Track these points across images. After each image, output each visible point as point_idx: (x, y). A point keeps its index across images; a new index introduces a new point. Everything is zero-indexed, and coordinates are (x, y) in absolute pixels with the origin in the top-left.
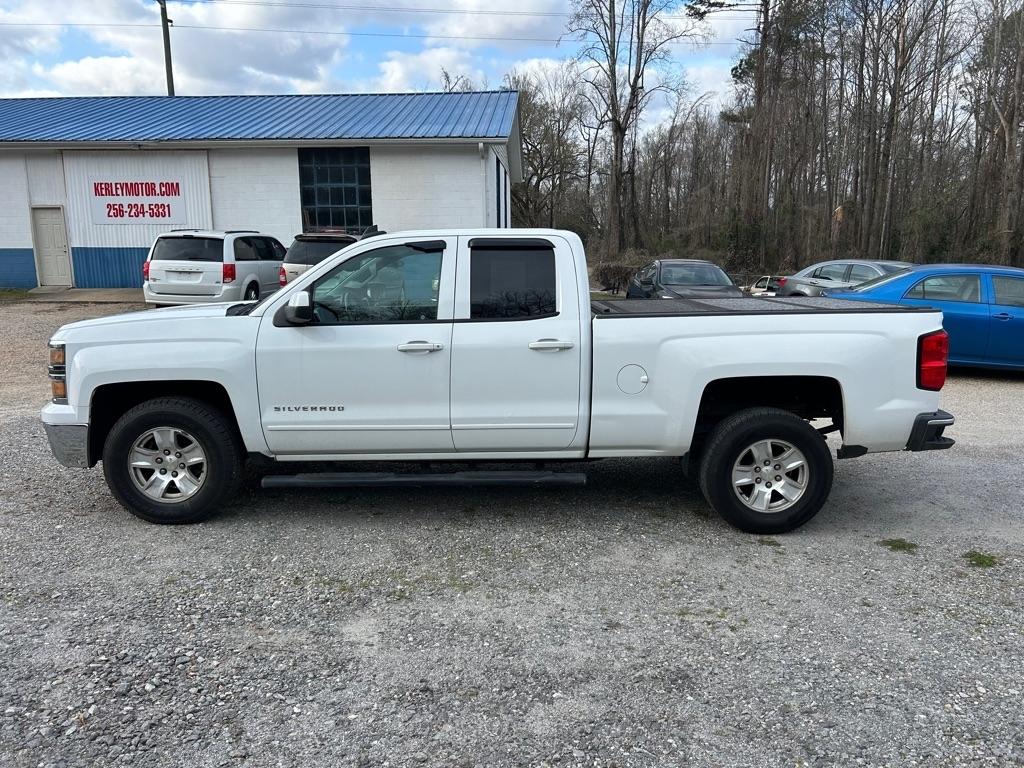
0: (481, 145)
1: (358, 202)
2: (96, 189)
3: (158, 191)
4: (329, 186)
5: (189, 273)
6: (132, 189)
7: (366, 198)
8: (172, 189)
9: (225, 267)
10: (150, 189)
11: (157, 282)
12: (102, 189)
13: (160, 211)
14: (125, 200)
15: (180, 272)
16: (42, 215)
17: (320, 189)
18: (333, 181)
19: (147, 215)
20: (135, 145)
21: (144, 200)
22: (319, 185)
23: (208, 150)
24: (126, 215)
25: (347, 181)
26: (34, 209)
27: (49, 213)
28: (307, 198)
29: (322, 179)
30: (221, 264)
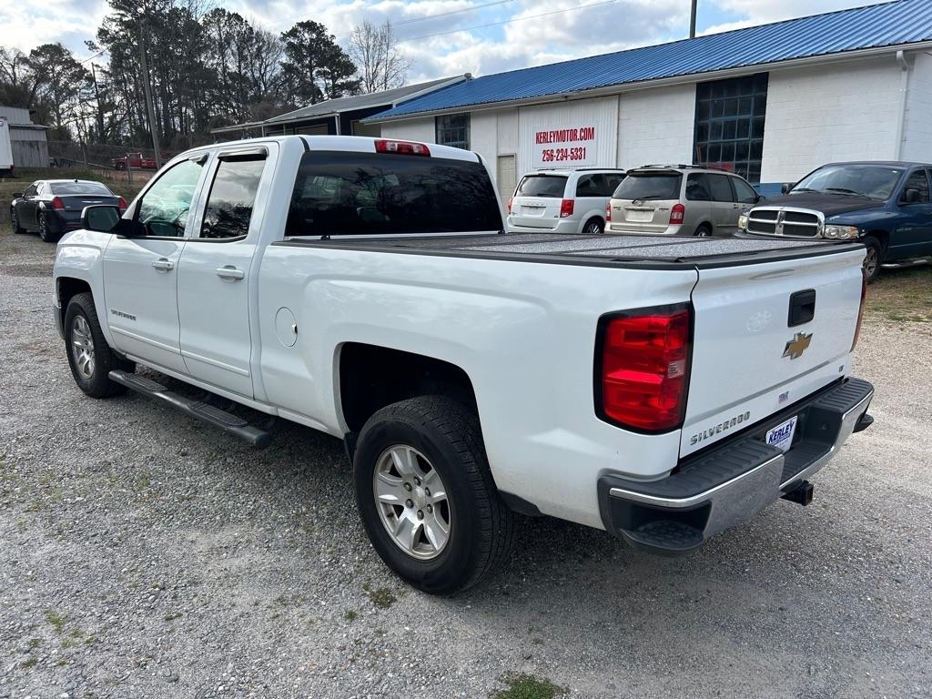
0: (900, 54)
1: (750, 133)
2: (537, 138)
3: (578, 137)
4: (722, 119)
5: (537, 207)
6: (561, 136)
7: (759, 130)
8: (589, 134)
9: (564, 202)
10: (573, 135)
11: (516, 216)
12: (542, 138)
13: (578, 154)
14: (555, 146)
15: (531, 207)
16: (504, 161)
17: (714, 124)
18: (727, 114)
19: (569, 158)
20: (563, 97)
21: (568, 145)
22: (714, 119)
23: (619, 95)
24: (555, 158)
25: (742, 112)
26: (499, 157)
27: (508, 159)
28: (700, 133)
29: (718, 112)
30: (561, 199)
